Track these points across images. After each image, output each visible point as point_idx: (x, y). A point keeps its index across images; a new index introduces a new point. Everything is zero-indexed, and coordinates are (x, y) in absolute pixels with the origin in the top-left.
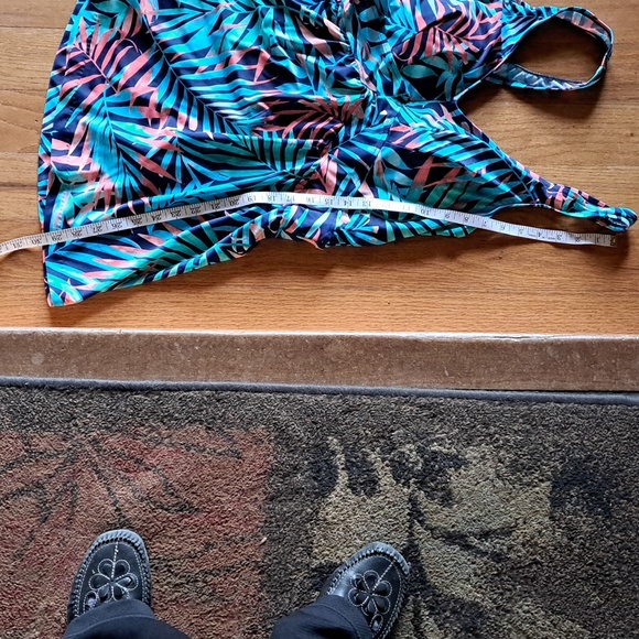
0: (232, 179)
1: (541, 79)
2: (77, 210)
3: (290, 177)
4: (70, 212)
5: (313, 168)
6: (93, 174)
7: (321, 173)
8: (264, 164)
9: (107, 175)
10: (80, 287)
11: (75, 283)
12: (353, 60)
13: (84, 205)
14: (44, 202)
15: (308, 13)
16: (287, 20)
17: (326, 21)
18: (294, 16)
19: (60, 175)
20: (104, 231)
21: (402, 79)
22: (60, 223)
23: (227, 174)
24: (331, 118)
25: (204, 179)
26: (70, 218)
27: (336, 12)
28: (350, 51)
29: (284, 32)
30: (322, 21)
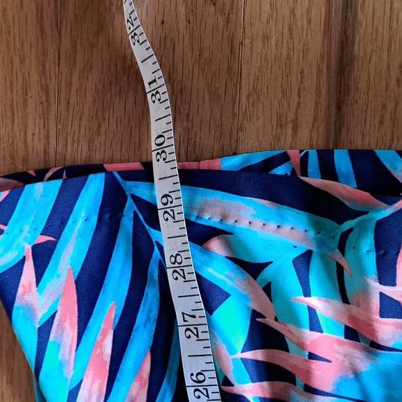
2: (253, 269)
4: (245, 249)
6: (369, 326)
9: (365, 365)
10: (29, 270)
11: (43, 256)
13: (267, 289)
14: (280, 170)
19: (363, 227)
20: (188, 347)
22: (210, 219)
26: (229, 246)
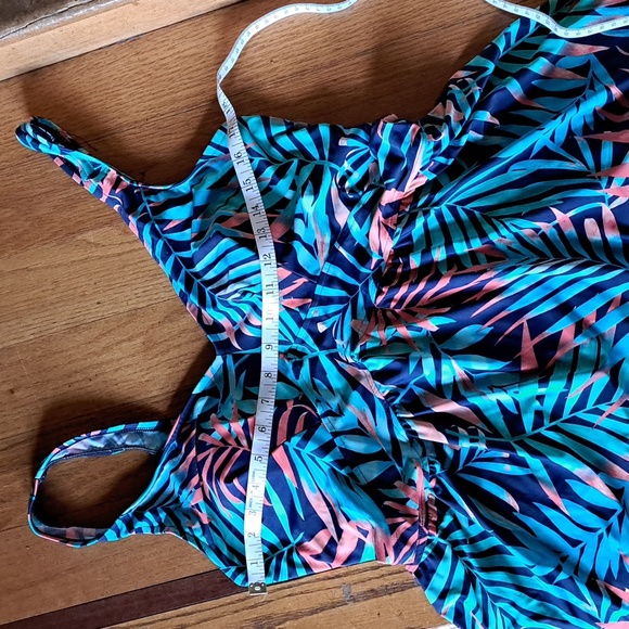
0: (504, 170)
1: (119, 443)
3: (425, 205)
5: (399, 230)
7: (386, 227)
8: (468, 207)
12: (386, 397)
15: (472, 441)
16: (500, 422)
17: (443, 440)
18: (492, 431)
21: (299, 382)
23: (515, 173)
24: (393, 304)
25: (545, 154)
27: (431, 463)
28: (394, 408)
29: (499, 403)
30: (449, 437)
